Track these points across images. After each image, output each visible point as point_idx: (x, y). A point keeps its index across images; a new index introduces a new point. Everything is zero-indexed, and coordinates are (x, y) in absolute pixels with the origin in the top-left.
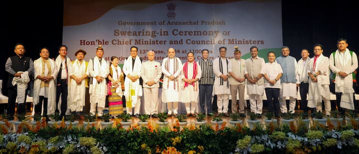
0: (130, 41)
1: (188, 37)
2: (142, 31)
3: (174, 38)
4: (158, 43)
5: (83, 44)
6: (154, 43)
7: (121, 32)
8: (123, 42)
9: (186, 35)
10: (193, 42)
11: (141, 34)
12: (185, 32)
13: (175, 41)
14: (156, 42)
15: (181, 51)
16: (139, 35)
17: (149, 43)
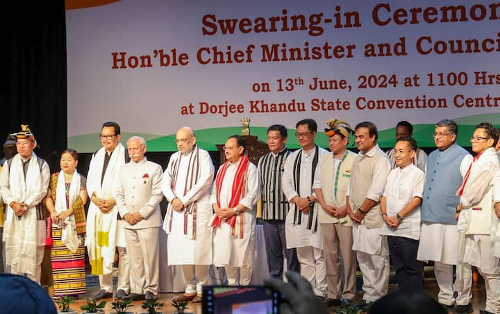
0: (249, 52)
1: (423, 28)
2: (281, 15)
3: (378, 35)
4: (330, 52)
5: (119, 64)
6: (317, 54)
7: (221, 22)
8: (229, 54)
9: (414, 21)
10: (440, 47)
11: (279, 25)
12: (415, 11)
13: (381, 46)
14: (322, 52)
15: (401, 80)
16: (273, 29)
17: (303, 55)
